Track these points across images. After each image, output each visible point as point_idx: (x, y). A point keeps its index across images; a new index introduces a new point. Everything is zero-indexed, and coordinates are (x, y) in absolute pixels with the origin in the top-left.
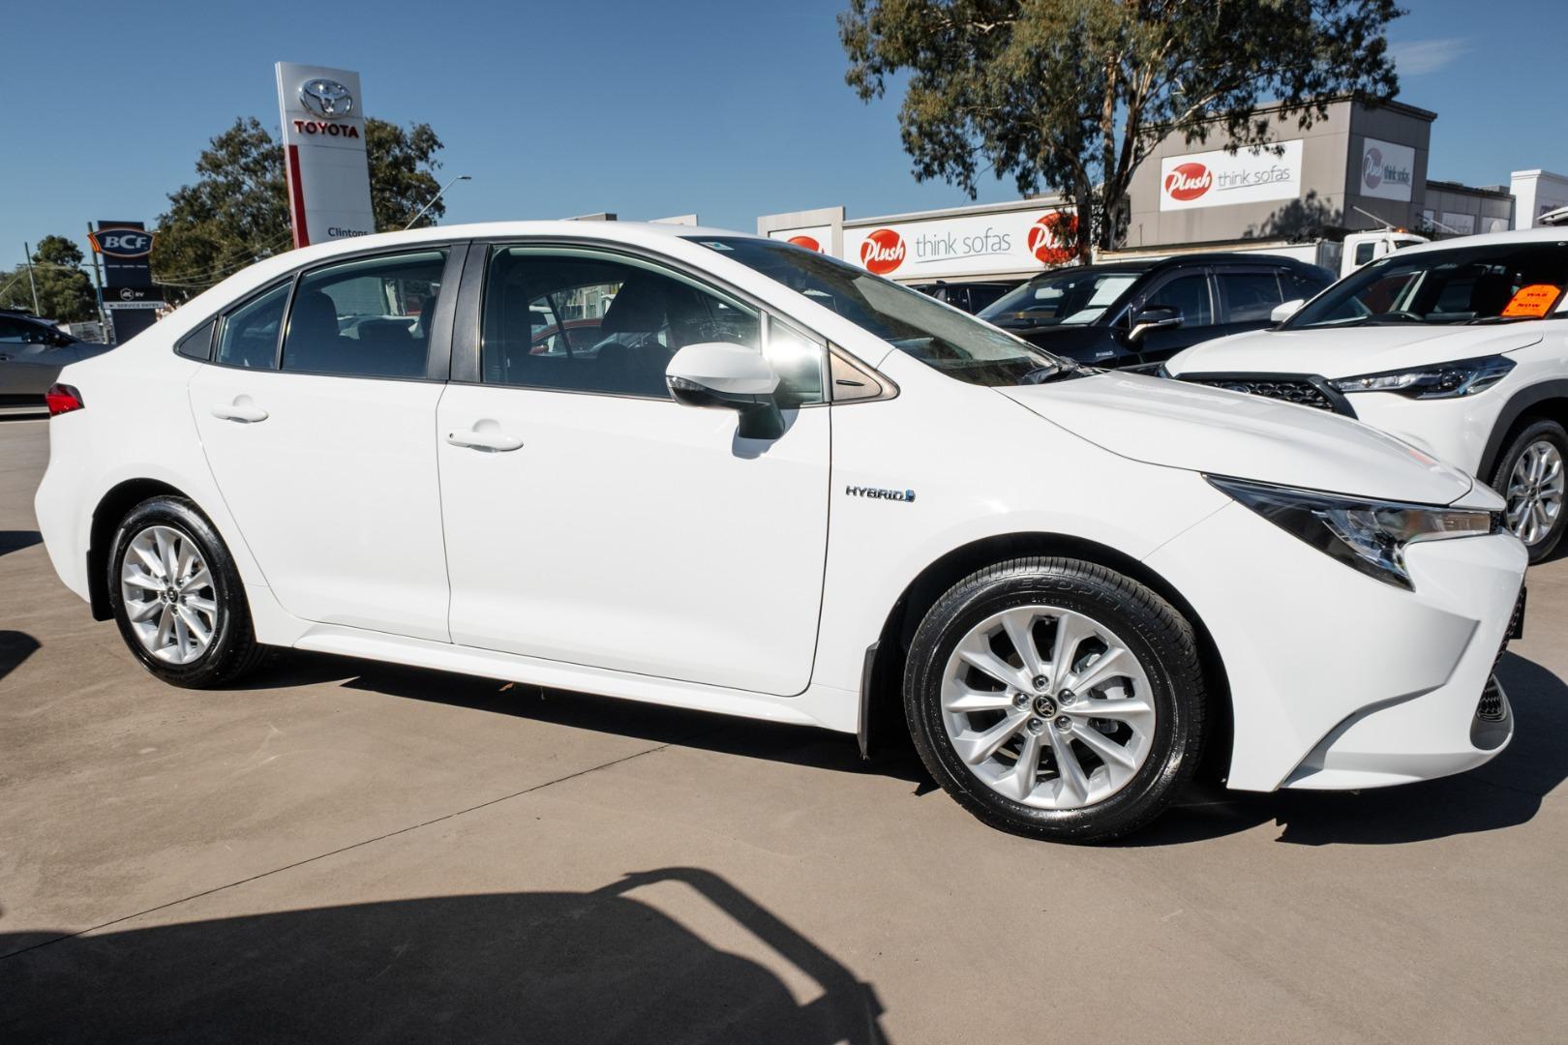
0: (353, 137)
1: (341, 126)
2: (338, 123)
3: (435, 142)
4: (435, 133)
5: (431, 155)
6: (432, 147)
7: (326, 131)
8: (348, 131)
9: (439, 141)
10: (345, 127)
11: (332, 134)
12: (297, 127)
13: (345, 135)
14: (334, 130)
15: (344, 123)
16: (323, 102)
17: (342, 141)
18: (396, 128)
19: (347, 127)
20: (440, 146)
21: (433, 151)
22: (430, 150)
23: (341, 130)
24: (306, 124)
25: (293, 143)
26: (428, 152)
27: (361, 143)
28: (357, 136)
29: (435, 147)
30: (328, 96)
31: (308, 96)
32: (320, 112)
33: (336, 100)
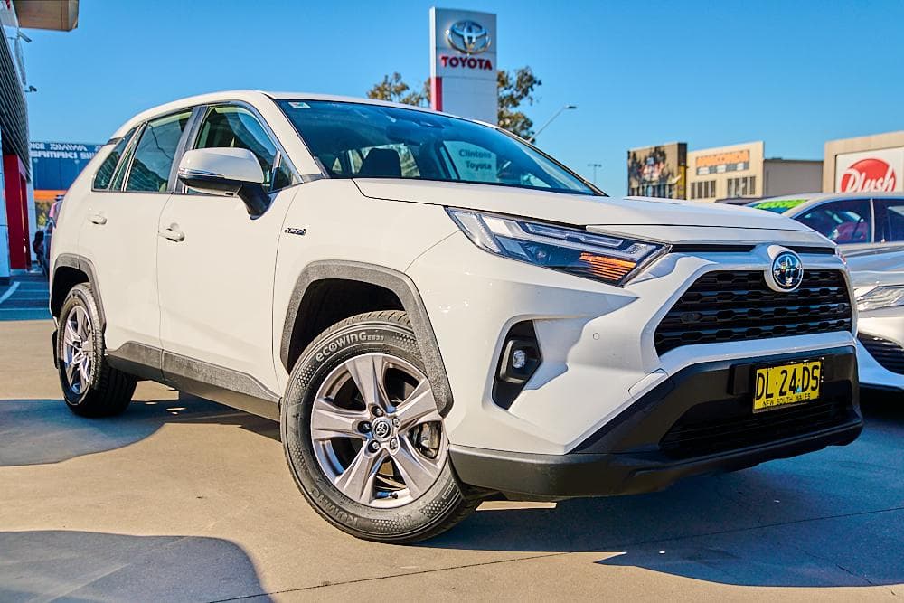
0: (488, 70)
1: (479, 60)
2: (476, 57)
3: (535, 82)
5: (530, 93)
6: (531, 87)
7: (466, 64)
8: (484, 64)
9: (538, 80)
10: (481, 61)
11: (470, 66)
12: (443, 61)
13: (481, 67)
14: (472, 63)
15: (480, 56)
17: (477, 72)
19: (483, 60)
20: (539, 85)
21: (532, 90)
22: (530, 89)
23: (478, 64)
24: (451, 57)
25: (440, 75)
27: (493, 74)
28: (490, 68)
29: (535, 86)
30: (470, 35)
31: (454, 35)
32: (462, 47)
33: (477, 38)
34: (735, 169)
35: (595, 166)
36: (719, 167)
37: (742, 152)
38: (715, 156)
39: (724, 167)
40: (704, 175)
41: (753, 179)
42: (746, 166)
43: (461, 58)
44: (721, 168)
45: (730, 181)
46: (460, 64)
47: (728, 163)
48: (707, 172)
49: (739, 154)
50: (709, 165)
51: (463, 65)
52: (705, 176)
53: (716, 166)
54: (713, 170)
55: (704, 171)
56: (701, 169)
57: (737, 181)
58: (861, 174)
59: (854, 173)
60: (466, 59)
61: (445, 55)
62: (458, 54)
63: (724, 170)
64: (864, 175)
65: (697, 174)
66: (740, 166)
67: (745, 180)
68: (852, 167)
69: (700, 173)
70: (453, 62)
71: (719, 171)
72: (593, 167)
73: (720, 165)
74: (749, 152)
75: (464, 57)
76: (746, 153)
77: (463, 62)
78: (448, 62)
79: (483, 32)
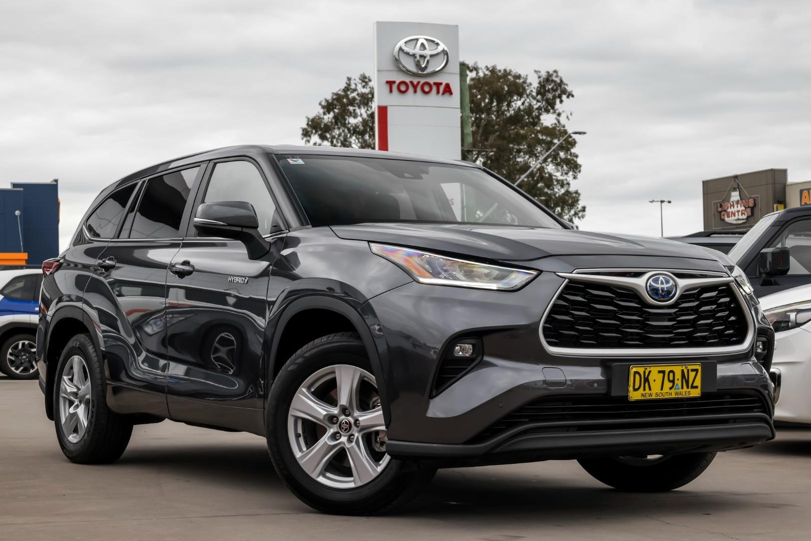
0: (447, 95)
1: (435, 84)
2: (431, 81)
3: (564, 92)
4: (565, 81)
5: (558, 105)
6: (560, 97)
7: (419, 89)
8: (442, 88)
9: (569, 89)
10: (438, 85)
11: (424, 92)
12: (387, 88)
13: (438, 92)
14: (427, 89)
15: (438, 80)
16: (418, 58)
17: (434, 99)
18: (519, 77)
19: (441, 84)
20: (570, 95)
21: (561, 101)
22: (558, 101)
23: (434, 89)
24: (397, 82)
25: (383, 104)
26: (555, 103)
27: (455, 99)
28: (451, 93)
29: (564, 97)
30: (423, 53)
31: (401, 54)
32: (413, 69)
33: (432, 56)
35: (662, 202)
43: (412, 83)
46: (411, 89)
51: (415, 91)
60: (419, 83)
61: (391, 79)
62: (408, 80)
70: (402, 88)
72: (660, 203)
75: (415, 80)
77: (415, 87)
78: (395, 87)
79: (440, 48)
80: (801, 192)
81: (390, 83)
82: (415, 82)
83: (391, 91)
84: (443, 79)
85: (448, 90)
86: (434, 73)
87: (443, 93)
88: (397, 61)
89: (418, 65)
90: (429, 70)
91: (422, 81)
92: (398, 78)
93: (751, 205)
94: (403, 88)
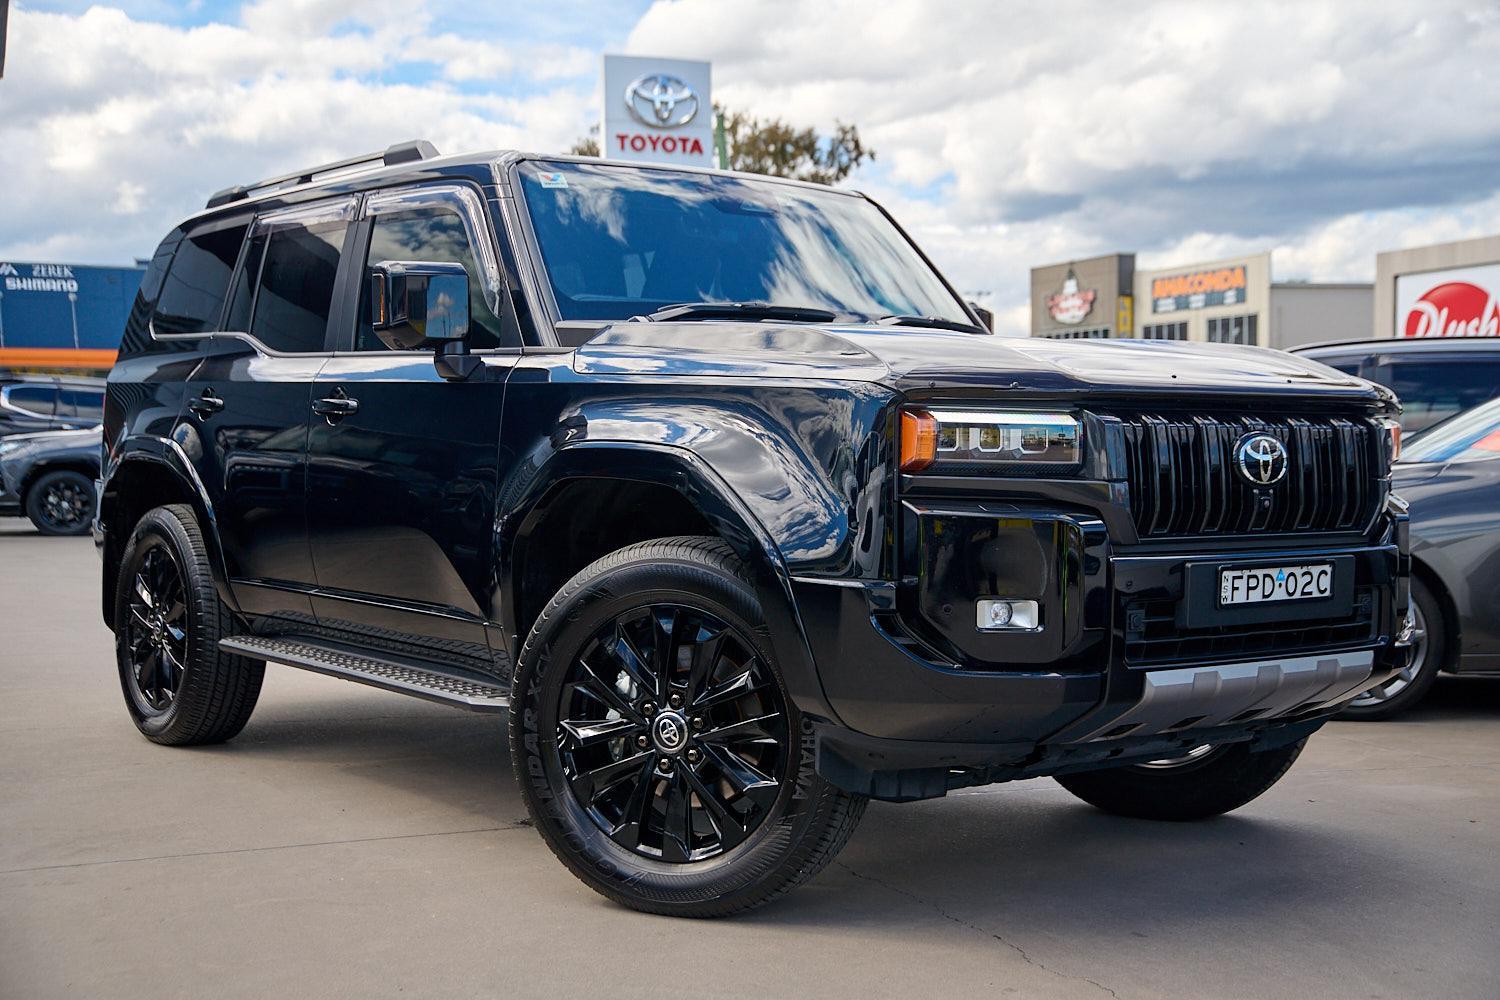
0: (696, 154)
1: (680, 139)
2: (676, 134)
7: (659, 145)
8: (689, 146)
10: (684, 141)
11: (668, 150)
12: (619, 142)
13: (684, 150)
14: (669, 145)
15: (683, 133)
16: (658, 105)
17: (679, 159)
19: (688, 140)
23: (680, 145)
24: (631, 136)
27: (707, 160)
28: (700, 151)
30: (665, 98)
31: (637, 99)
32: (652, 120)
33: (676, 103)
34: (1221, 302)
36: (1193, 299)
37: (1232, 270)
38: (1186, 277)
39: (1201, 297)
40: (1165, 312)
41: (1253, 320)
42: (1241, 296)
43: (650, 138)
44: (1197, 300)
45: (1212, 324)
46: (649, 144)
47: (1209, 290)
48: (1173, 307)
49: (1228, 273)
50: (1175, 293)
51: (654, 148)
52: (1169, 316)
53: (1188, 296)
54: (1182, 303)
55: (1167, 304)
56: (1162, 302)
57: (1225, 322)
58: (1440, 310)
59: (1428, 308)
60: (658, 138)
61: (623, 132)
62: (645, 132)
63: (1201, 304)
64: (1445, 312)
65: (1155, 311)
66: (1230, 296)
67: (1239, 321)
68: (1424, 298)
69: (1160, 309)
71: (1193, 305)
73: (1195, 294)
74: (1244, 269)
75: (655, 134)
76: (1238, 272)
77: (654, 143)
78: (627, 143)
79: (686, 93)
80: (1154, 282)
81: (622, 138)
82: (655, 137)
83: (623, 147)
84: (691, 134)
85: (697, 146)
86: (678, 126)
87: (692, 150)
88: (630, 110)
89: (657, 113)
90: (673, 121)
91: (664, 134)
92: (633, 130)
93: (1090, 296)
94: (638, 144)
